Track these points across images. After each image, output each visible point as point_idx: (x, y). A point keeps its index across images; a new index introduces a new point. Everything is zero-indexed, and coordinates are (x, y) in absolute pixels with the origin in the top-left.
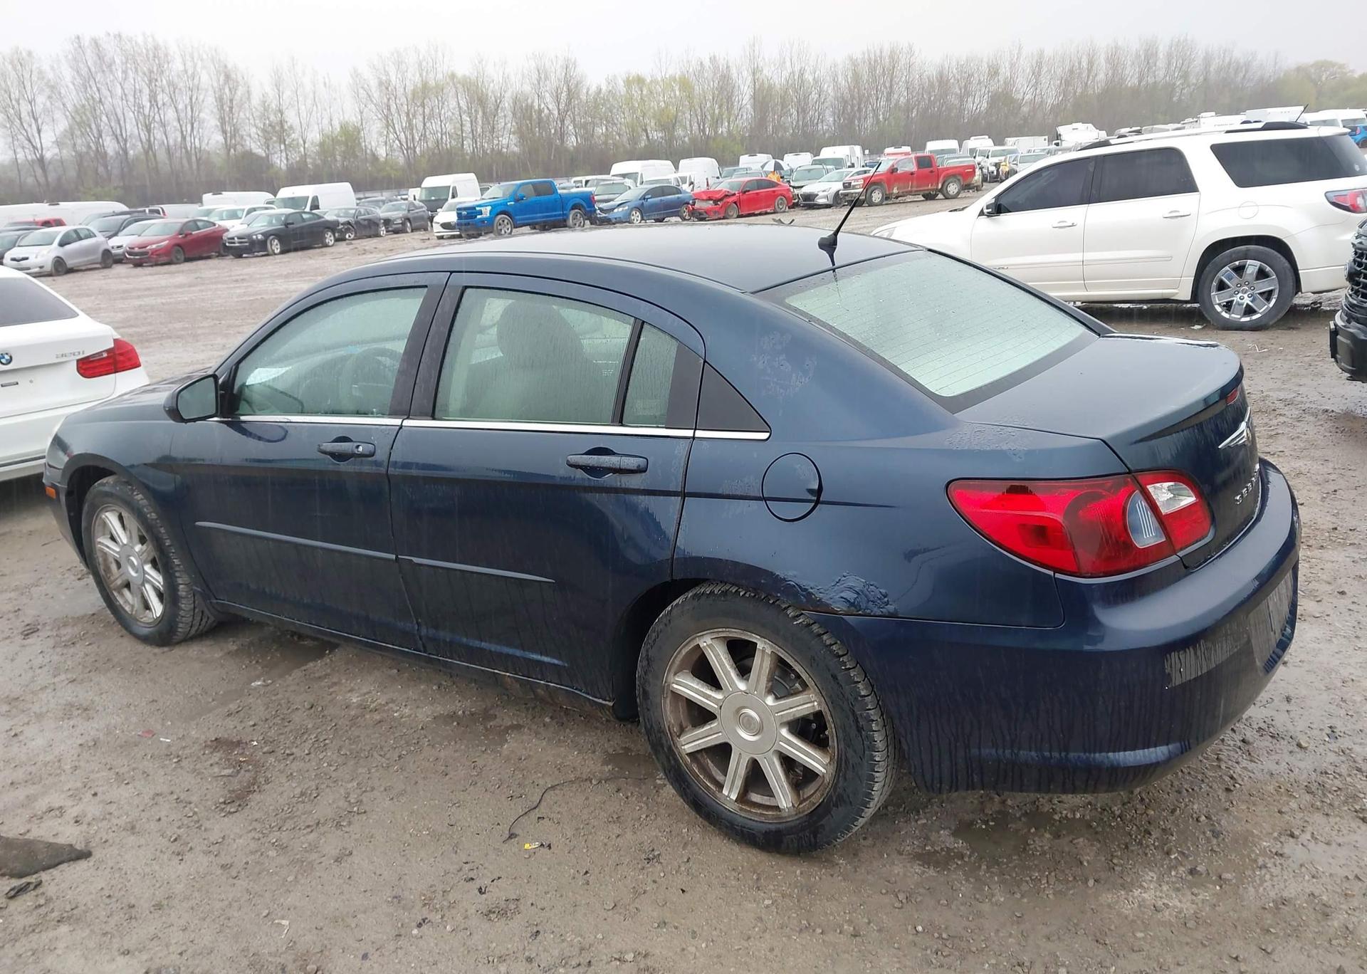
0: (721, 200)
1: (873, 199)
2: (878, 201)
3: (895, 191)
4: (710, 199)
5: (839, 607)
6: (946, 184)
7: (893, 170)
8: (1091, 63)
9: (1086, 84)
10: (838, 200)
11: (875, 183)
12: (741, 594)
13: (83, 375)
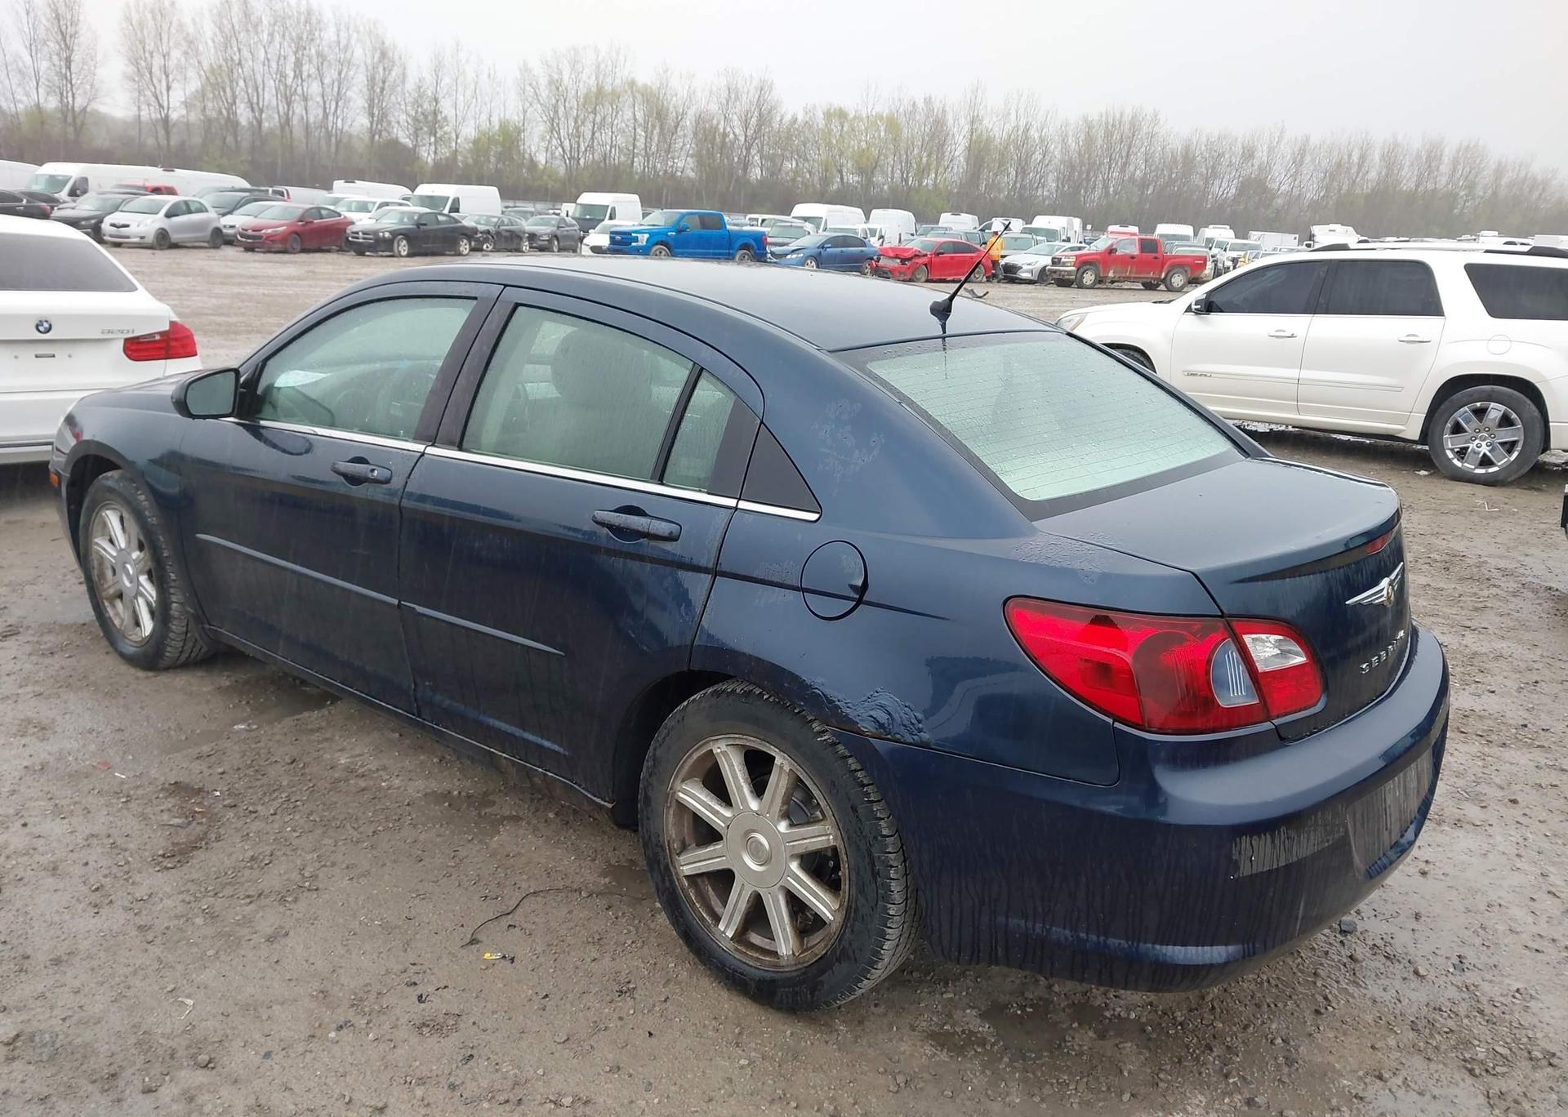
0: (909, 259)
1: (1084, 280)
2: (1089, 283)
3: (1111, 274)
4: (897, 257)
5: (867, 727)
6: (1170, 274)
7: (1111, 251)
8: (1363, 158)
9: (1354, 181)
10: (1044, 277)
11: (1086, 263)
12: (765, 697)
13: (129, 357)
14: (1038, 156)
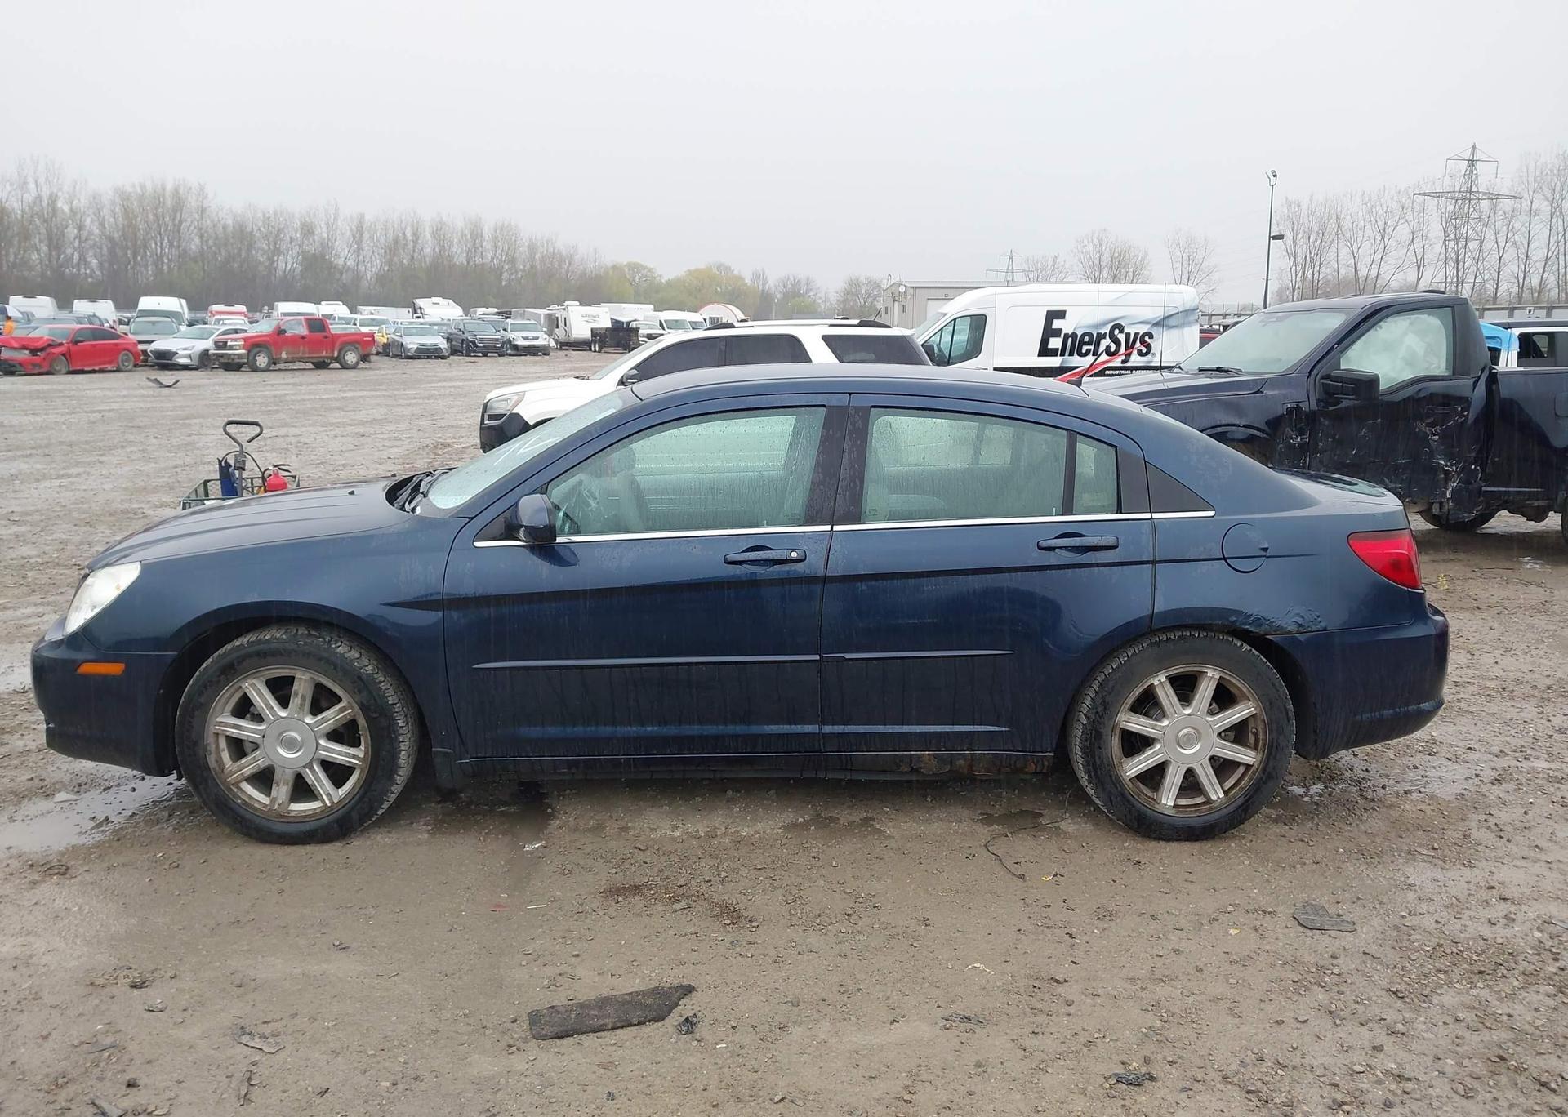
0: (41, 350)
1: (258, 363)
2: (263, 365)
3: (284, 355)
4: (24, 347)
5: (1292, 628)
6: (343, 353)
7: (280, 332)
8: (415, 234)
9: (413, 257)
10: (205, 361)
11: (257, 345)
14: (72, 232)
